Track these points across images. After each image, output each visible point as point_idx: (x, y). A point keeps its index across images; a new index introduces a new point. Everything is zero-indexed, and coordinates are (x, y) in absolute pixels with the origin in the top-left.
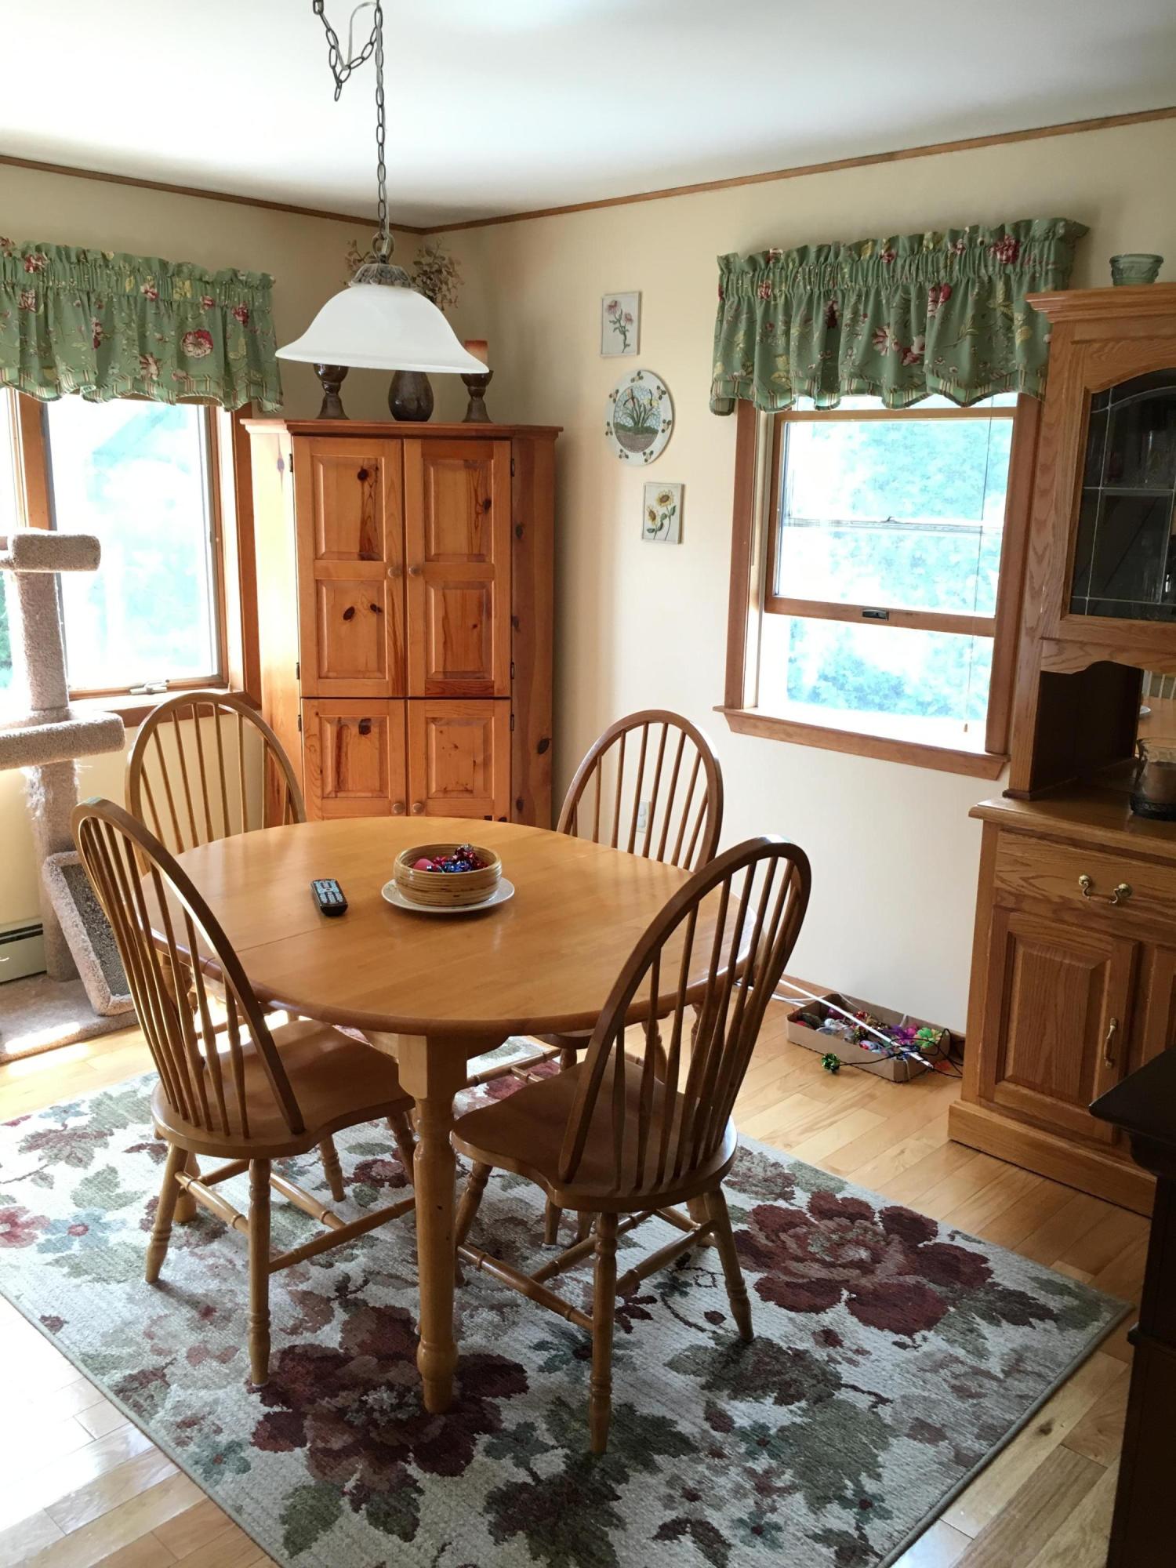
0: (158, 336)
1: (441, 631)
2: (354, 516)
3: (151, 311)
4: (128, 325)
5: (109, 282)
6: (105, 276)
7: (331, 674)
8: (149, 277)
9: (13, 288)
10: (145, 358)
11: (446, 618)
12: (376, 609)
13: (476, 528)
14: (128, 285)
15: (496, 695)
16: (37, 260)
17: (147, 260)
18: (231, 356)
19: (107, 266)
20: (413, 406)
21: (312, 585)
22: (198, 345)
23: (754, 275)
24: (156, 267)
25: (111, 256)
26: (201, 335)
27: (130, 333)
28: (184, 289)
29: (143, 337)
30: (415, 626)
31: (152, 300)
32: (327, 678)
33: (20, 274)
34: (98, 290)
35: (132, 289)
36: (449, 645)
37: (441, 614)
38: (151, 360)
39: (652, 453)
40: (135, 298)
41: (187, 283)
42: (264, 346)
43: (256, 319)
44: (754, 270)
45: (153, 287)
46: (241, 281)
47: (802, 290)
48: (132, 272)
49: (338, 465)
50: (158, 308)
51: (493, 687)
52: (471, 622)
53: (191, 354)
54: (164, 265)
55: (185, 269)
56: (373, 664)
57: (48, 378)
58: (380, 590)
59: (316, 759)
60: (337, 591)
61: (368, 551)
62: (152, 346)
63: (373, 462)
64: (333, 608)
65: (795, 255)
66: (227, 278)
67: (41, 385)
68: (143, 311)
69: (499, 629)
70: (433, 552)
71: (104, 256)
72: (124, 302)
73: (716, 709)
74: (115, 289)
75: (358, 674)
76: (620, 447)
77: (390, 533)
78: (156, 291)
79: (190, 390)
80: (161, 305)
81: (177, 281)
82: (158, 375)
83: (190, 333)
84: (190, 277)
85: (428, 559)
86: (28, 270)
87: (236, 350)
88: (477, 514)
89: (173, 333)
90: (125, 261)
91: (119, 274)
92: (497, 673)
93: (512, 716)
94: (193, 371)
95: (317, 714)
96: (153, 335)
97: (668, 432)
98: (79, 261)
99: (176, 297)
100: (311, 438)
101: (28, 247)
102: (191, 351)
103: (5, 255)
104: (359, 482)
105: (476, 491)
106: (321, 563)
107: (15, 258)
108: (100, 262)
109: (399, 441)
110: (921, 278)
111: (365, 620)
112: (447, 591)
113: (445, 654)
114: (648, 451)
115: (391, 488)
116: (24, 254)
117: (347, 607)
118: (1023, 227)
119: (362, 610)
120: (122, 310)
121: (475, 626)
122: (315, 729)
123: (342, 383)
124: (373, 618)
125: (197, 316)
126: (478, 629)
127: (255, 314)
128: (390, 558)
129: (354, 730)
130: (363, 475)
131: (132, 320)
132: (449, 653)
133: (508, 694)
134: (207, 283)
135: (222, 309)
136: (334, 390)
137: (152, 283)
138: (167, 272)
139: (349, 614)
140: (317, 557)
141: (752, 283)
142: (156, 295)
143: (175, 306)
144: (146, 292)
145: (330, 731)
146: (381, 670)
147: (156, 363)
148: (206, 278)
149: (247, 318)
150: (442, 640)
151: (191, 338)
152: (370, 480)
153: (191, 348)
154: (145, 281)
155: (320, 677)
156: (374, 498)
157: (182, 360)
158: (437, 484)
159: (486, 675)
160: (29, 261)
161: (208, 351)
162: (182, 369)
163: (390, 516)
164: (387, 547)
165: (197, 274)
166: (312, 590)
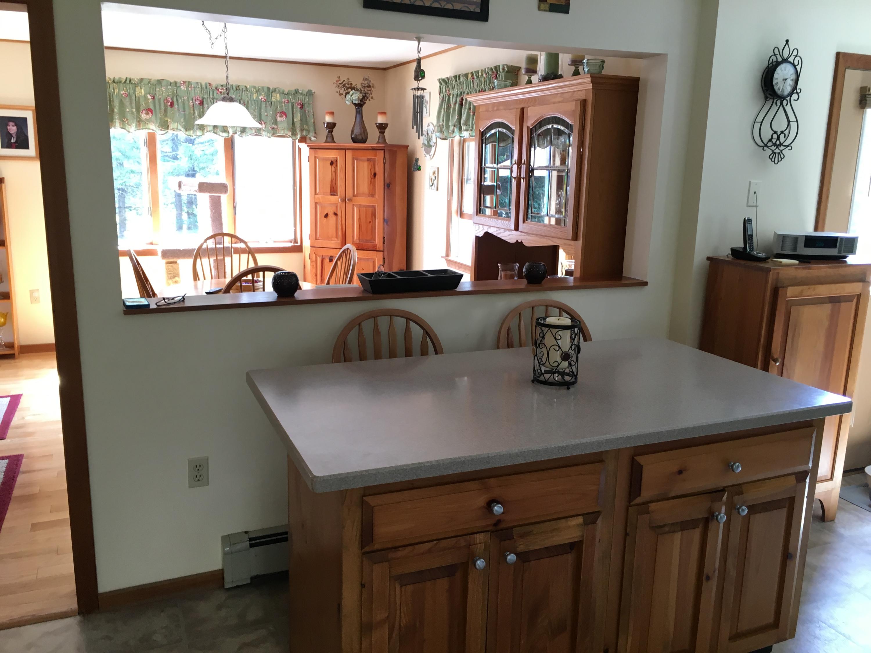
0: (266, 114)
1: (358, 223)
2: (329, 179)
3: (263, 105)
4: (254, 110)
5: (247, 96)
6: (246, 94)
7: (320, 238)
8: (263, 94)
9: (213, 100)
10: (261, 122)
11: (360, 219)
12: (336, 214)
13: (371, 184)
14: (255, 97)
15: (377, 250)
16: (221, 90)
17: (263, 88)
18: (295, 120)
19: (247, 91)
20: (360, 138)
21: (314, 204)
22: (281, 116)
23: (446, 86)
24: (266, 90)
25: (248, 87)
26: (283, 113)
27: (255, 113)
28: (277, 97)
29: (260, 114)
30: (349, 221)
31: (264, 101)
32: (319, 239)
33: (215, 94)
34: (243, 98)
35: (256, 98)
36: (361, 228)
37: (358, 217)
38: (263, 123)
39: (431, 155)
40: (258, 101)
41: (278, 95)
42: (309, 116)
43: (306, 107)
44: (446, 84)
45: (264, 97)
46: (300, 93)
47: (456, 92)
48: (257, 92)
49: (324, 160)
50: (266, 104)
51: (376, 246)
52: (369, 220)
53: (278, 120)
54: (268, 88)
55: (277, 90)
56: (334, 235)
57: (226, 129)
58: (337, 207)
59: (314, 270)
60: (322, 207)
61: (333, 191)
62: (263, 117)
63: (335, 159)
64: (321, 213)
65: (453, 79)
66: (294, 92)
67: (222, 132)
68: (261, 105)
69: (379, 223)
70: (356, 193)
71: (246, 87)
72: (253, 102)
73: (442, 257)
74: (250, 98)
75: (329, 238)
76: (425, 153)
77: (340, 185)
78: (265, 98)
79: (279, 133)
80: (268, 103)
81: (274, 94)
82: (265, 128)
83: (279, 113)
84: (279, 92)
85: (354, 196)
86: (218, 93)
87: (297, 118)
88: (371, 179)
89: (271, 113)
90: (254, 88)
91: (252, 93)
92: (378, 242)
93: (384, 258)
94: (279, 126)
95: (315, 253)
96: (264, 114)
97: (435, 146)
98: (236, 89)
99: (273, 100)
100: (315, 150)
101: (218, 86)
102: (279, 119)
103: (210, 89)
104: (330, 166)
105: (371, 170)
106: (317, 196)
107: (213, 90)
108: (244, 89)
109: (344, 151)
110: (479, 88)
111: (332, 218)
112: (361, 208)
113: (359, 232)
114: (430, 154)
115: (341, 168)
116: (216, 88)
117: (326, 213)
118: (496, 68)
119: (331, 215)
120: (252, 105)
121: (370, 222)
122: (314, 259)
123: (334, 129)
124: (334, 217)
125: (281, 107)
126: (371, 223)
127: (305, 105)
128: (340, 195)
129: (328, 260)
130: (332, 163)
131: (256, 109)
132: (361, 232)
133: (382, 249)
134: (285, 94)
135: (292, 103)
136: (331, 132)
137: (264, 96)
138: (270, 91)
139: (326, 216)
140: (316, 194)
141: (445, 89)
142: (265, 100)
143: (273, 103)
144: (262, 99)
145: (319, 260)
146: (337, 237)
147: (264, 123)
148: (285, 93)
149: (302, 107)
150: (358, 227)
151: (279, 114)
152: (334, 165)
153: (279, 118)
154: (261, 94)
155: (316, 239)
156: (336, 172)
157: (276, 122)
158: (357, 167)
159: (374, 242)
160: (218, 90)
161: (285, 119)
162: (276, 125)
163: (341, 178)
164: (340, 190)
165: (281, 91)
166: (314, 206)
